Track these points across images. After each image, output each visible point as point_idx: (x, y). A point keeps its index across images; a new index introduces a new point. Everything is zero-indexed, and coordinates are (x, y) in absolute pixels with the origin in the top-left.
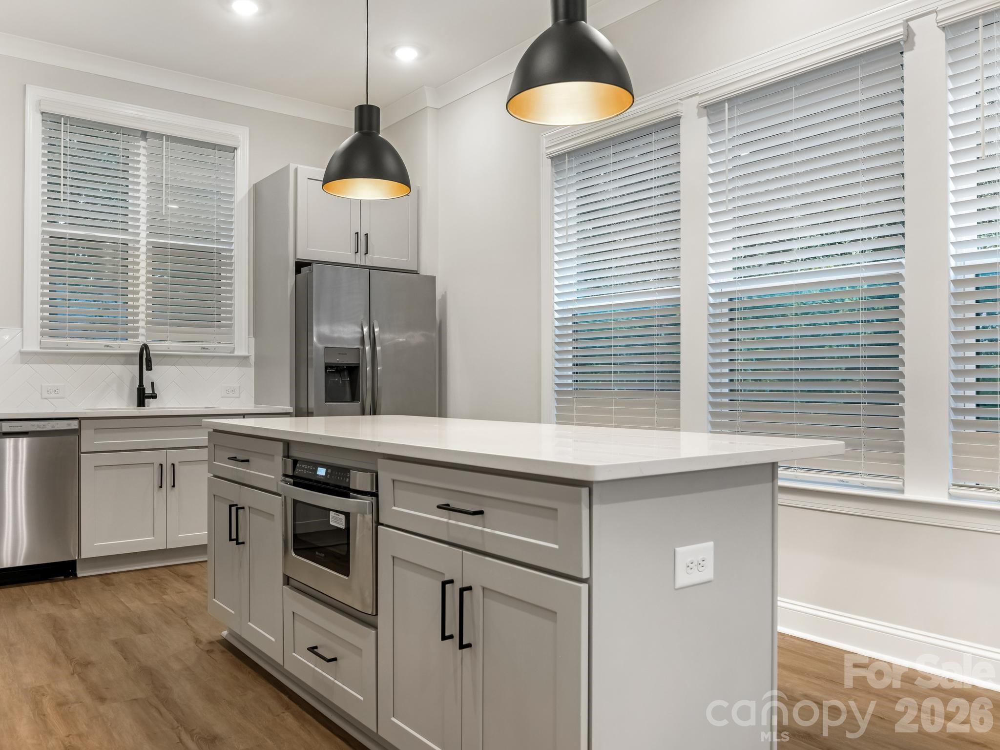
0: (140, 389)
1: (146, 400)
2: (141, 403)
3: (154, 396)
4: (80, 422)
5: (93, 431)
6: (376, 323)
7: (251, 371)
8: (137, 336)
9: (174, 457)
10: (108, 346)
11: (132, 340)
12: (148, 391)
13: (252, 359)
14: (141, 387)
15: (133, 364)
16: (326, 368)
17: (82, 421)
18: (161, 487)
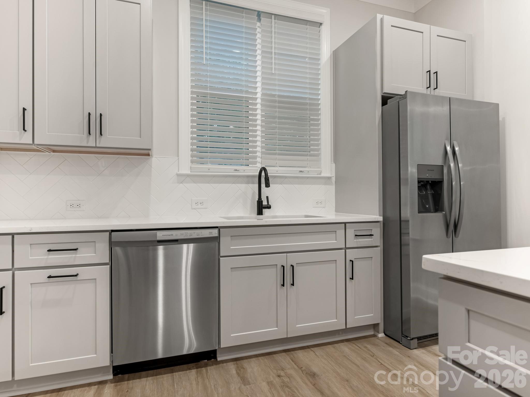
0: (260, 201)
1: (264, 210)
2: (260, 212)
3: (269, 207)
4: (219, 230)
5: (230, 238)
6: (455, 143)
7: (332, 188)
8: (255, 163)
9: (293, 259)
10: (236, 170)
11: (252, 165)
12: (265, 203)
13: (334, 179)
14: (260, 200)
15: (253, 183)
16: (419, 182)
17: (220, 229)
18: (283, 285)
